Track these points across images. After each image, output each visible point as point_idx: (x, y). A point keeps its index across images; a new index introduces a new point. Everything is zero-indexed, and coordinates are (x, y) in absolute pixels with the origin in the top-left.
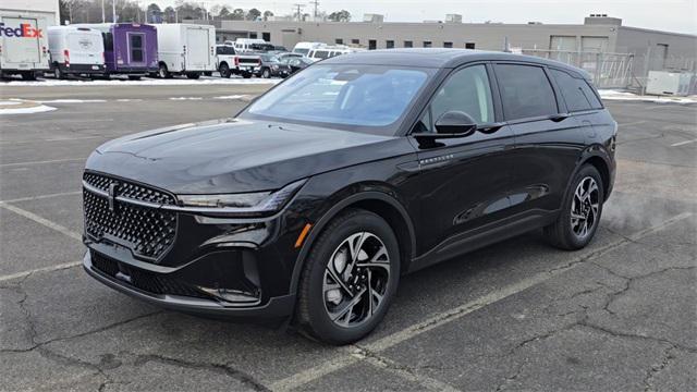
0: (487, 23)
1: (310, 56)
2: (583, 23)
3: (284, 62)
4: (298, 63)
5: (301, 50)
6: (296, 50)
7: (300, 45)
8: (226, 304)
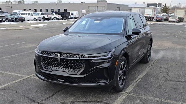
0: (69, 3)
1: (20, 15)
2: (97, 2)
3: (12, 17)
4: (17, 17)
5: (15, 13)
6: (13, 13)
7: (14, 11)
8: (99, 83)
